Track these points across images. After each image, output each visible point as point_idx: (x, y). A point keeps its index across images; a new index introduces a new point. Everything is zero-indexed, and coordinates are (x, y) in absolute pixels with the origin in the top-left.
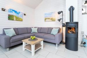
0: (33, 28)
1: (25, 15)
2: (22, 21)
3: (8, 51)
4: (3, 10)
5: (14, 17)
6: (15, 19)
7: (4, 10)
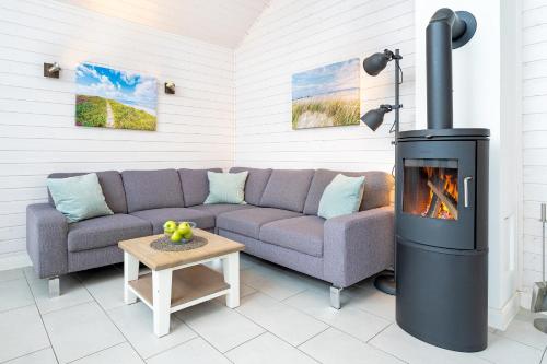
0: (220, 171)
1: (170, 91)
2: (153, 129)
3: (54, 294)
4: (52, 72)
5: (109, 108)
6: (110, 118)
7: (56, 74)
